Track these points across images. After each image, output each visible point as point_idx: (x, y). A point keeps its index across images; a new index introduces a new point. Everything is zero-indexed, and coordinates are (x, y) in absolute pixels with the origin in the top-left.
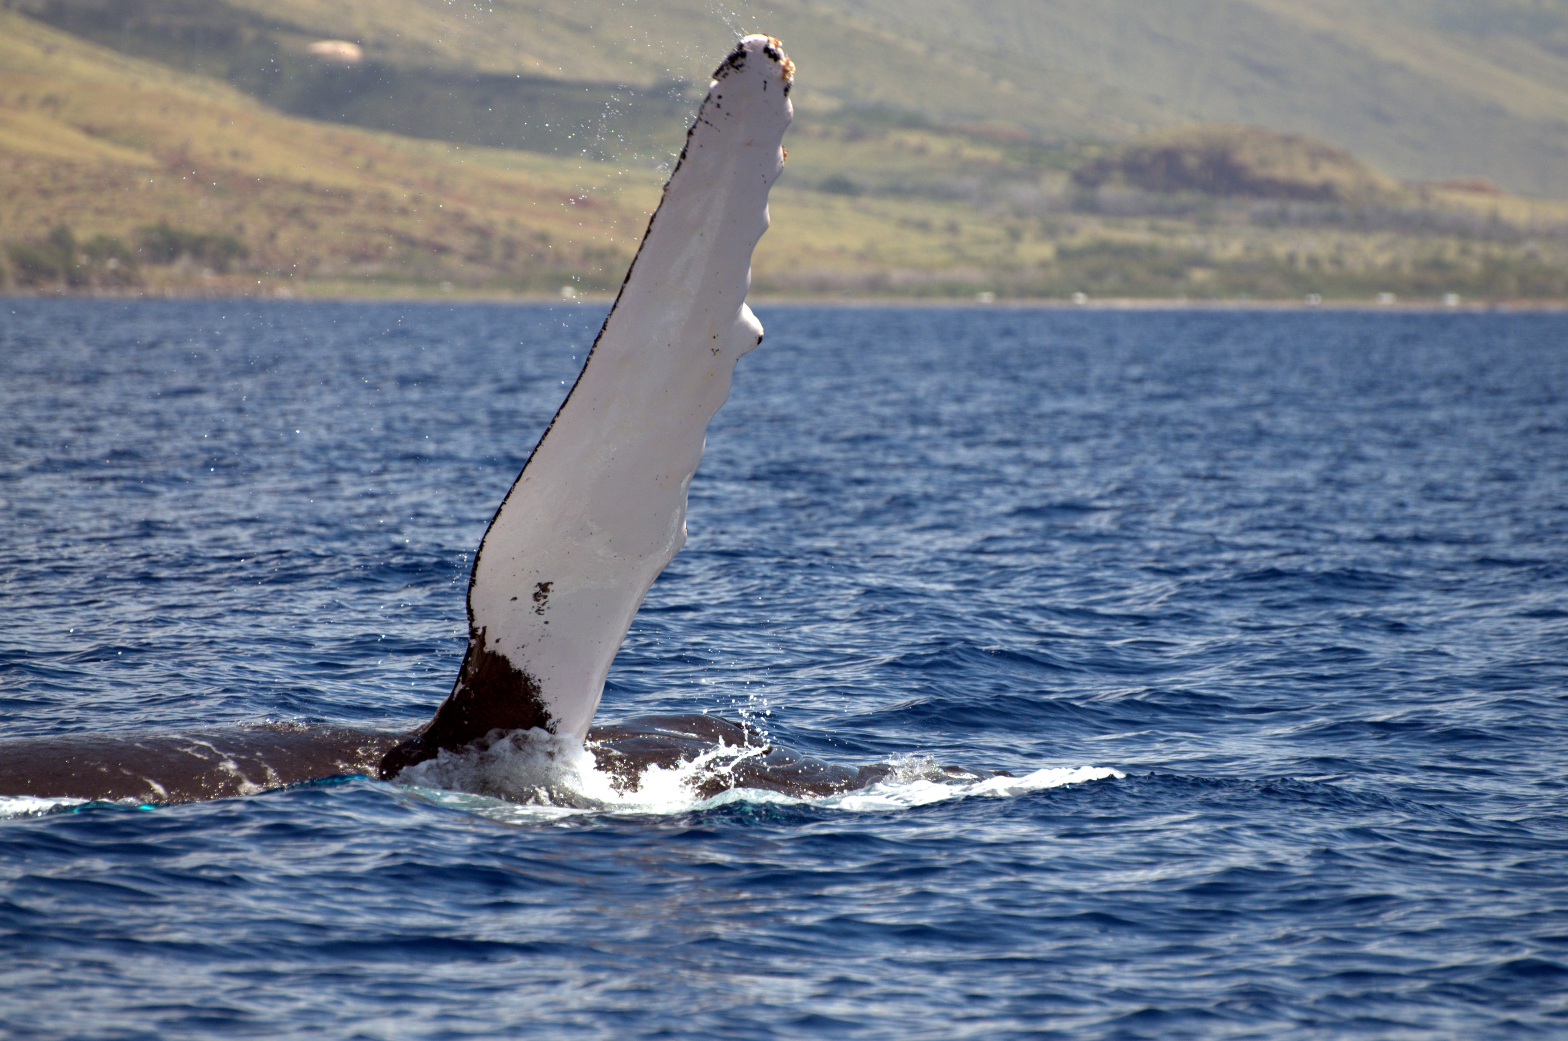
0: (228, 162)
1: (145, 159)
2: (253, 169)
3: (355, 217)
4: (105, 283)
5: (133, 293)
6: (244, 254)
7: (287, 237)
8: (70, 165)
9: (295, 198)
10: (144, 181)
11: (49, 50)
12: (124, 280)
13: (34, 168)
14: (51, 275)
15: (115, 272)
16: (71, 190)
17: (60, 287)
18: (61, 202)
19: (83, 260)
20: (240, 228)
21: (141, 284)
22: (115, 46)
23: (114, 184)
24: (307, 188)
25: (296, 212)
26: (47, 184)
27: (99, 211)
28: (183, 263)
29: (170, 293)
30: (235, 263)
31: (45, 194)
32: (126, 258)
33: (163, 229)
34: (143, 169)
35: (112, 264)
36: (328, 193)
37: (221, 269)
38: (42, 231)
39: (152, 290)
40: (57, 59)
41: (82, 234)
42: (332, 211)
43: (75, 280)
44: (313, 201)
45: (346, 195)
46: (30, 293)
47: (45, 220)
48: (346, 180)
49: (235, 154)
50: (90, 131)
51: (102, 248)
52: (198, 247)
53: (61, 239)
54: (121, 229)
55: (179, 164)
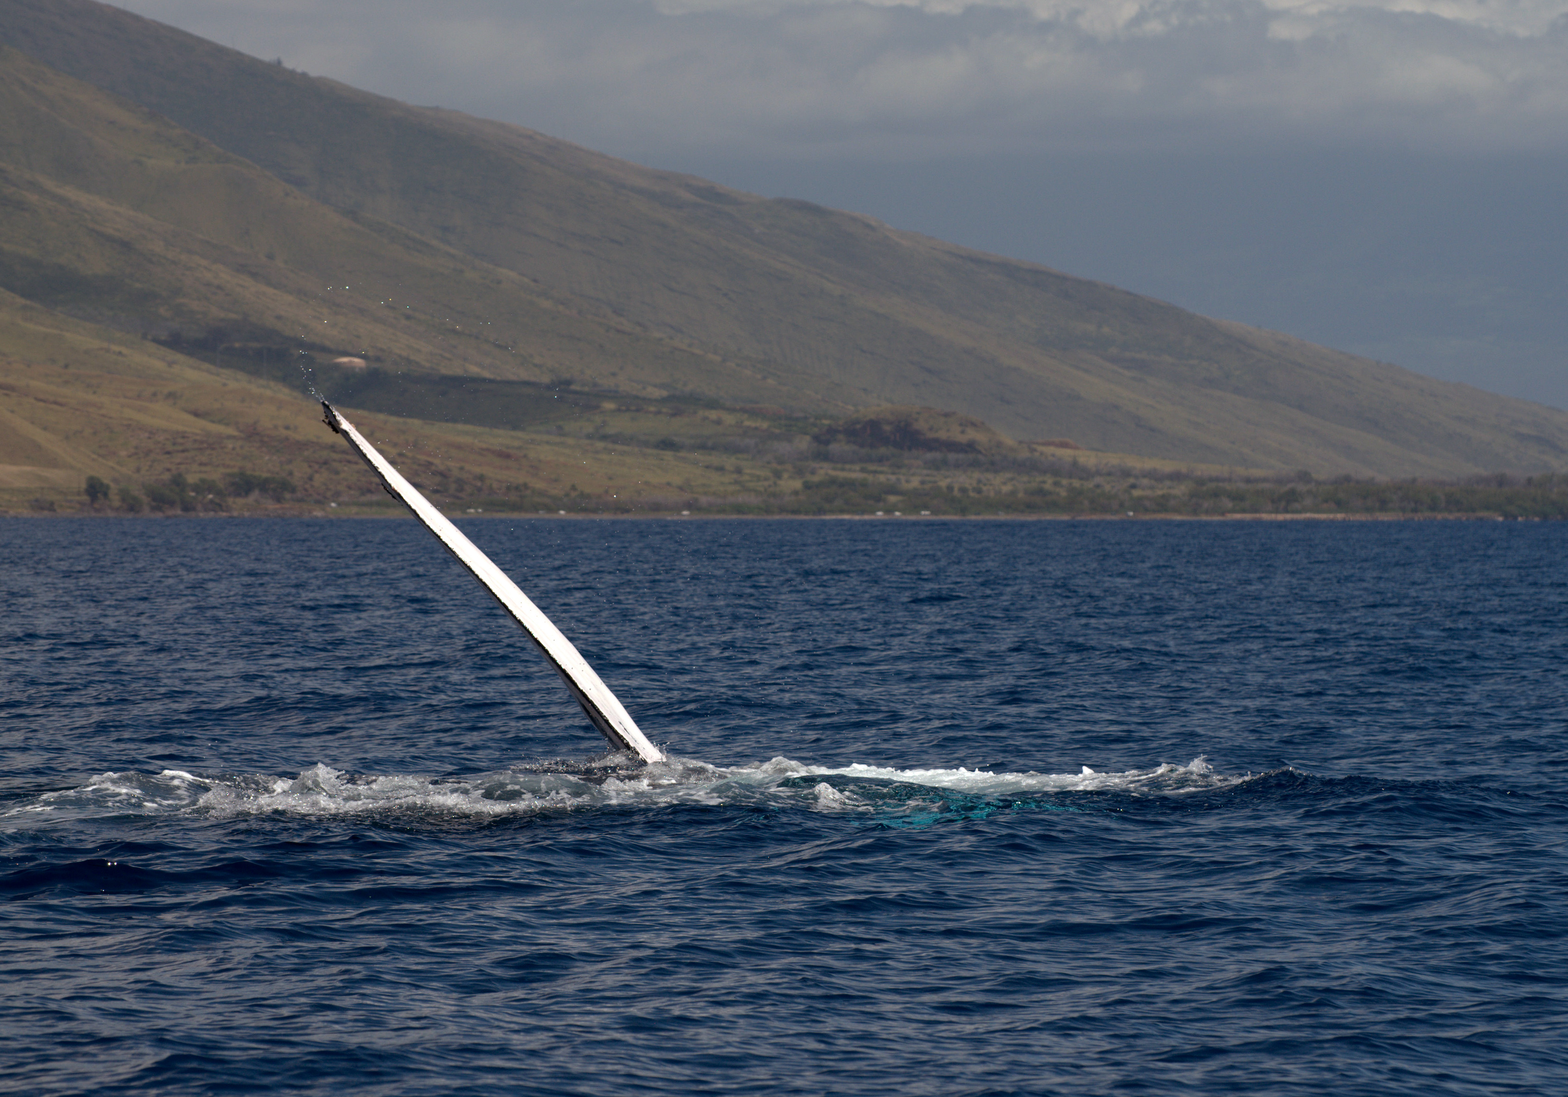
0: (283, 433)
1: (231, 431)
4: (206, 509)
5: (223, 515)
6: (293, 490)
7: (319, 479)
8: (184, 436)
10: (230, 445)
11: (170, 364)
12: (217, 506)
13: (161, 437)
14: (172, 504)
15: (211, 501)
16: (185, 451)
17: (178, 512)
18: (178, 458)
19: (192, 494)
20: (291, 473)
21: (229, 509)
22: (212, 361)
23: (212, 447)
26: (170, 448)
27: (202, 464)
28: (255, 495)
29: (246, 514)
30: (287, 495)
31: (168, 453)
32: (219, 493)
33: (242, 475)
34: (229, 437)
35: (210, 497)
37: (279, 500)
38: (166, 476)
39: (235, 514)
40: (176, 369)
41: (191, 479)
43: (187, 508)
46: (159, 515)
47: (168, 470)
49: (287, 428)
50: (196, 414)
51: (204, 487)
52: (263, 486)
53: (178, 481)
54: (215, 475)
55: (252, 434)
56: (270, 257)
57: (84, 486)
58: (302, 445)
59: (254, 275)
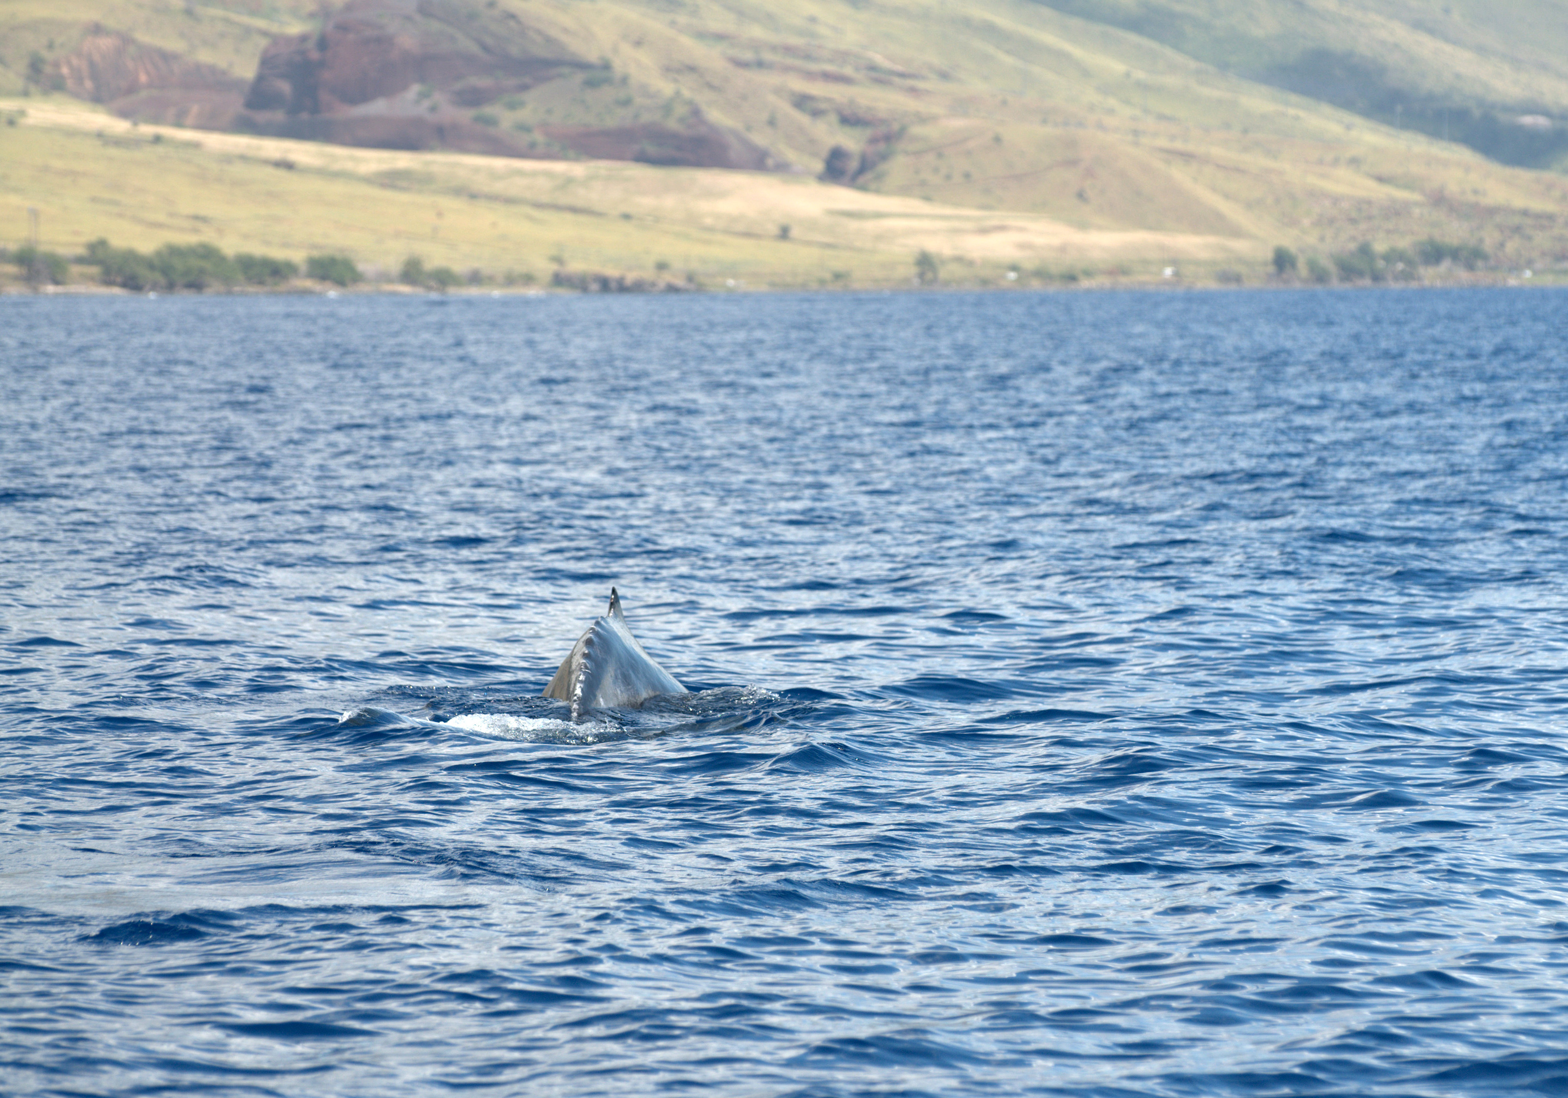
0: (1471, 198)
1: (1415, 197)
2: (1488, 200)
3: (1556, 231)
4: (1396, 278)
5: (1414, 285)
6: (1485, 257)
7: (1511, 246)
8: (1369, 202)
9: (1517, 220)
10: (1417, 211)
11: (1349, 127)
12: (1407, 276)
13: (1345, 205)
14: (1361, 274)
15: (1402, 271)
16: (1370, 218)
17: (1367, 282)
18: (1363, 226)
19: (1381, 264)
20: (1481, 240)
21: (1419, 279)
22: (1390, 123)
23: (1398, 214)
24: (1525, 213)
25: (1517, 229)
26: (1354, 214)
27: (1388, 232)
28: (1445, 265)
29: (1438, 283)
30: (1480, 264)
31: (1353, 221)
32: (1409, 262)
33: (1431, 242)
34: (1417, 204)
35: (1400, 266)
36: (1539, 216)
37: (1471, 267)
38: (1352, 246)
39: (1427, 283)
40: (1354, 133)
41: (1380, 247)
42: (1542, 228)
43: (1377, 277)
44: (1529, 221)
45: (1551, 217)
46: (1347, 286)
47: (1353, 238)
48: (1549, 206)
49: (1475, 192)
50: (1380, 179)
51: (1392, 256)
52: (1455, 254)
53: (1365, 250)
54: (1404, 243)
55: (1439, 200)
56: (1447, 11)
57: (1270, 255)
58: (1491, 211)
59: (1431, 32)
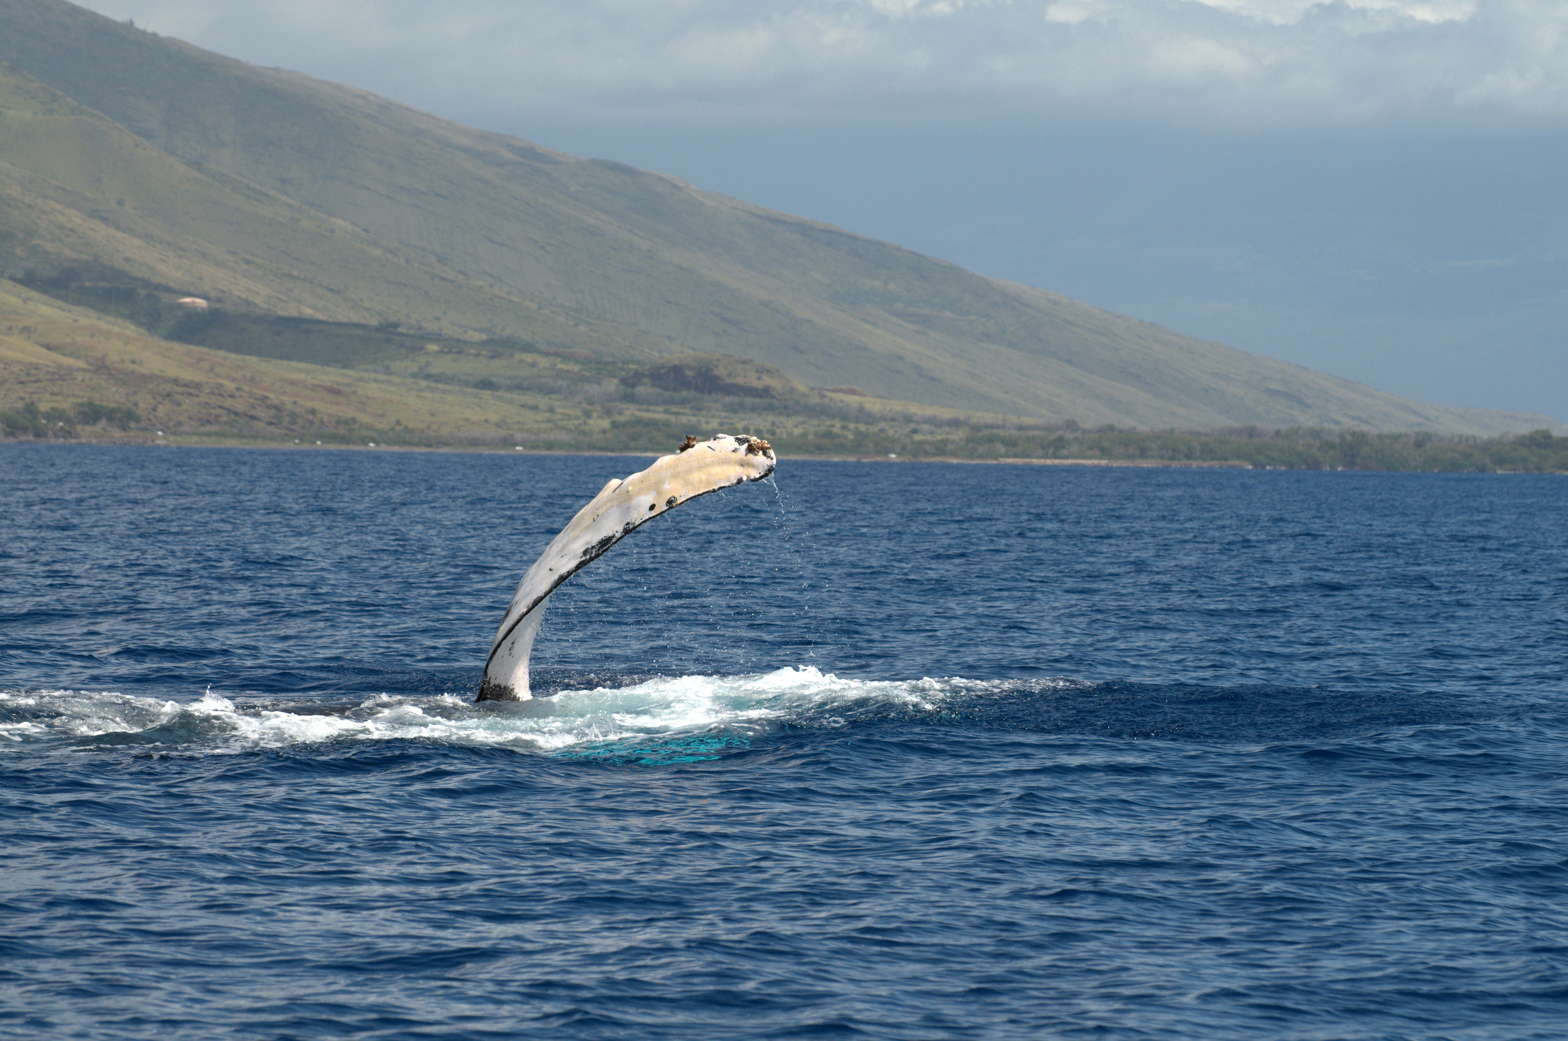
0: (129, 366)
1: (81, 364)
2: (144, 370)
3: (202, 399)
4: (56, 435)
5: (72, 441)
6: (138, 420)
7: (162, 410)
8: (37, 367)
9: (168, 387)
10: (80, 377)
11: (25, 301)
12: (67, 433)
13: (15, 369)
14: (25, 430)
15: (62, 428)
16: (37, 381)
17: (30, 437)
18: (31, 388)
19: (43, 422)
20: (136, 404)
21: (77, 436)
22: (65, 299)
23: (63, 378)
24: (175, 381)
25: (168, 395)
26: (23, 378)
27: (53, 394)
28: (102, 423)
29: (94, 441)
30: (133, 425)
31: (22, 383)
32: (68, 421)
33: (91, 404)
34: (79, 369)
35: (60, 424)
36: (187, 385)
37: (124, 428)
38: (20, 405)
39: (83, 440)
40: (30, 306)
41: (43, 407)
42: (190, 395)
43: (39, 433)
44: (179, 389)
45: (198, 386)
46: (12, 440)
47: (22, 399)
48: (198, 377)
49: (133, 362)
50: (49, 347)
51: (55, 415)
52: (110, 415)
53: (31, 409)
54: (66, 405)
55: (101, 367)
56: (120, 203)
58: (147, 379)
59: (105, 220)
